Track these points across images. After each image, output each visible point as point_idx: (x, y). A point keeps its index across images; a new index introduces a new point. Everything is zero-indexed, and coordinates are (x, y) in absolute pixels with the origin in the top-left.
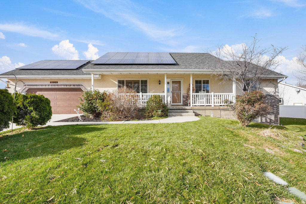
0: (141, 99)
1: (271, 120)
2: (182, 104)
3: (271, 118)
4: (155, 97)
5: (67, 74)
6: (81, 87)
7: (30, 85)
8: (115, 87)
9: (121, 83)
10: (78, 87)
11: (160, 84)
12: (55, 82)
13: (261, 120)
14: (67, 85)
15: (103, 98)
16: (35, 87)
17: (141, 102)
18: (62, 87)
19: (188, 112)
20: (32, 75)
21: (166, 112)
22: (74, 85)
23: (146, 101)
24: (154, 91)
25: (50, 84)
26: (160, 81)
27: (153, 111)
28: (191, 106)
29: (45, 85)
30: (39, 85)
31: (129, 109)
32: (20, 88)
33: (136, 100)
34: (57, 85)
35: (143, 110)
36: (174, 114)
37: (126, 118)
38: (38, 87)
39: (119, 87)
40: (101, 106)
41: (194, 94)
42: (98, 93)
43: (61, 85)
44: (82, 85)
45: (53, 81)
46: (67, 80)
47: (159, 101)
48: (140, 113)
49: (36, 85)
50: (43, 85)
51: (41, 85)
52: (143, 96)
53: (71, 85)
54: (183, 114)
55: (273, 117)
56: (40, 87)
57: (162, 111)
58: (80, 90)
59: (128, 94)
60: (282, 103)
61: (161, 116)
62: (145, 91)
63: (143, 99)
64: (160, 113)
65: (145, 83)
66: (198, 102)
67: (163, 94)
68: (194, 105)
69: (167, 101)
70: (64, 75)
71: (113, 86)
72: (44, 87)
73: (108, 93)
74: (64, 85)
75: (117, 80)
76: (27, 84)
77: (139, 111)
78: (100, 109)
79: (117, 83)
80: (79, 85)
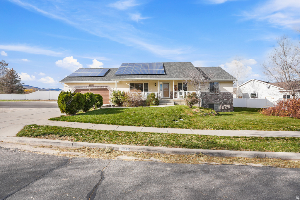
0: (144, 95)
1: (228, 108)
2: (169, 98)
3: (228, 107)
4: (152, 94)
5: (99, 80)
6: (107, 88)
7: (78, 87)
8: (128, 88)
9: (132, 85)
10: (106, 88)
11: (156, 85)
12: (92, 85)
13: (221, 108)
14: (99, 87)
15: (123, 94)
16: (81, 88)
17: (144, 97)
18: (97, 88)
19: (171, 103)
20: (79, 81)
21: (158, 102)
22: (103, 87)
23: (147, 96)
24: (152, 90)
25: (89, 86)
26: (155, 84)
27: (150, 102)
28: (173, 99)
29: (86, 87)
30: (82, 87)
31: (137, 101)
32: (72, 89)
33: (141, 96)
34: (93, 87)
35: (145, 101)
36: (162, 104)
37: (136, 105)
38: (82, 88)
39: (131, 87)
40: (123, 99)
41: (175, 92)
42: (120, 92)
43: (96, 87)
44: (108, 87)
45: (91, 84)
46: (99, 83)
47: (153, 96)
48: (144, 103)
49: (81, 87)
50: (85, 87)
51: (84, 87)
52: (145, 93)
53: (101, 87)
54: (167, 104)
55: (229, 106)
56: (83, 88)
57: (155, 102)
58: (107, 89)
59: (136, 92)
60: (256, 97)
61: (155, 105)
62: (146, 90)
63: (145, 95)
64: (154, 103)
65: (146, 85)
66: (178, 97)
67: (157, 92)
68: (175, 98)
69: (159, 96)
70: (97, 81)
71: (127, 87)
72: (86, 88)
73: (125, 92)
74: (98, 87)
75: (129, 83)
76: (76, 86)
77: (142, 102)
78: (122, 101)
79: (129, 85)
80: (107, 87)
